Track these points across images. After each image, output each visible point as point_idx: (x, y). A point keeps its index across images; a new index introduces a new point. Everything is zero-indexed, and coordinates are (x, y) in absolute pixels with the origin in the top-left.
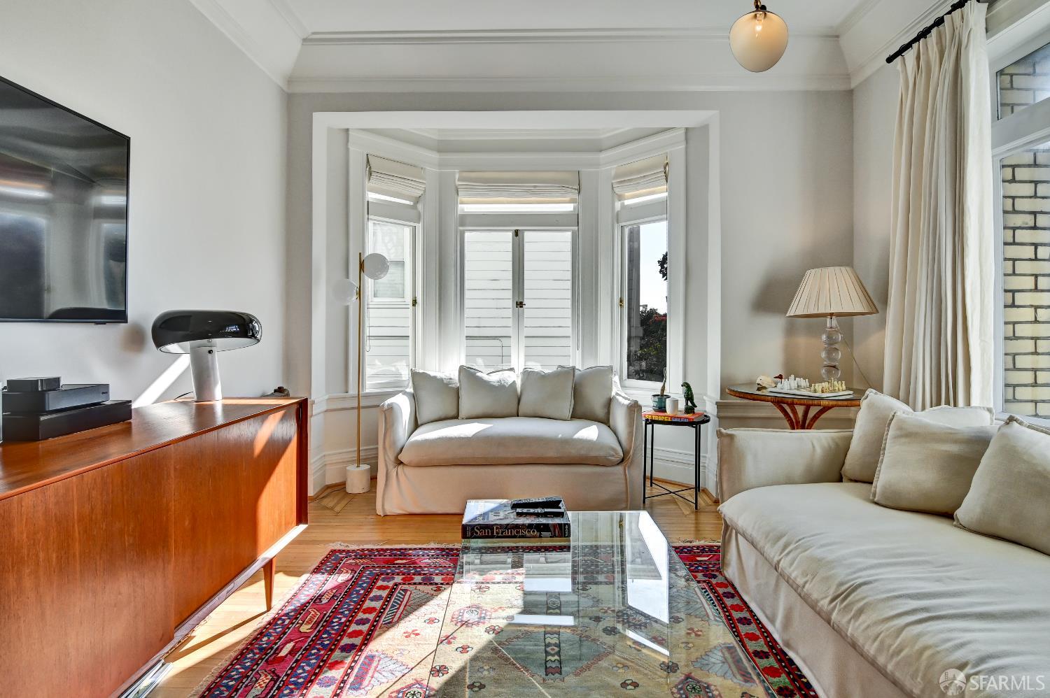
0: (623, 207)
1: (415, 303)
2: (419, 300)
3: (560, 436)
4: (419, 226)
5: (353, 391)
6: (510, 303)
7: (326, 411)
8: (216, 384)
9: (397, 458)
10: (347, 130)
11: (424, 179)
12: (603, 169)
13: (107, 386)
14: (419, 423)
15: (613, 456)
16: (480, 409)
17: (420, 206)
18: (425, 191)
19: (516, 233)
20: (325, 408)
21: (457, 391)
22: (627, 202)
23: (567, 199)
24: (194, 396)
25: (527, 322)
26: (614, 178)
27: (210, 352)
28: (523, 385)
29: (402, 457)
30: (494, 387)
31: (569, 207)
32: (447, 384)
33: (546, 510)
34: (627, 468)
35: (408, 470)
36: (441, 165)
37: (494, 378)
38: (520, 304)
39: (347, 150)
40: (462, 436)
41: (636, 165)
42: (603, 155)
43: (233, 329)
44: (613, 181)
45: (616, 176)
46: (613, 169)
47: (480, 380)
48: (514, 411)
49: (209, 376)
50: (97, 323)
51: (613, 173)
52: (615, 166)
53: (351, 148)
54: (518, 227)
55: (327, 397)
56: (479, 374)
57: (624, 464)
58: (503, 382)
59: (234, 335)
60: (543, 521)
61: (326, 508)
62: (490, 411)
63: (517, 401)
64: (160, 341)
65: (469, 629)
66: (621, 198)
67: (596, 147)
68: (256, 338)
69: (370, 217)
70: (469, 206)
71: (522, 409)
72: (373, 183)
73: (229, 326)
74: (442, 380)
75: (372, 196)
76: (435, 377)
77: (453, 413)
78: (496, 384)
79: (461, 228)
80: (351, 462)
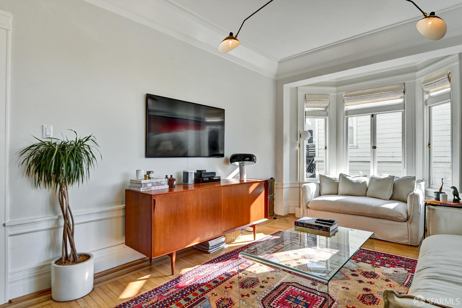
0: (430, 97)
1: (326, 148)
2: (328, 147)
3: (374, 205)
4: (327, 118)
5: (299, 181)
6: (369, 146)
7: (289, 187)
8: (245, 174)
9: (307, 206)
10: (297, 87)
11: (328, 99)
12: (417, 80)
13: (215, 173)
14: (321, 194)
15: (400, 217)
16: (347, 191)
17: (328, 110)
18: (329, 104)
19: (372, 116)
20: (289, 186)
21: (338, 183)
22: (432, 94)
23: (399, 97)
24: (239, 177)
25: (377, 155)
26: (422, 84)
27: (243, 165)
28: (370, 183)
29: (309, 205)
30: (354, 183)
31: (401, 101)
32: (334, 181)
33: (325, 223)
34: (409, 224)
35: (311, 211)
36: (337, 92)
37: (354, 180)
38: (375, 147)
39: (297, 94)
40: (331, 200)
41: (434, 76)
42: (417, 73)
43: (248, 159)
44: (422, 85)
45: (423, 83)
46: (423, 79)
47: (348, 179)
48: (364, 194)
49: (243, 172)
50: (217, 157)
51: (422, 81)
52: (424, 77)
53: (299, 93)
54: (373, 113)
55: (289, 182)
56: (348, 177)
57: (407, 222)
58: (359, 181)
59: (248, 160)
60: (321, 225)
61: (286, 220)
62: (352, 193)
63: (366, 190)
64: (232, 162)
65: (305, 259)
66: (428, 93)
67: (414, 69)
68: (254, 161)
69: (306, 117)
70: (350, 106)
71: (368, 193)
72: (308, 104)
73: (247, 158)
74: (331, 179)
75: (307, 109)
76: (329, 178)
77: (336, 192)
78: (355, 182)
79: (346, 116)
80: (297, 207)
